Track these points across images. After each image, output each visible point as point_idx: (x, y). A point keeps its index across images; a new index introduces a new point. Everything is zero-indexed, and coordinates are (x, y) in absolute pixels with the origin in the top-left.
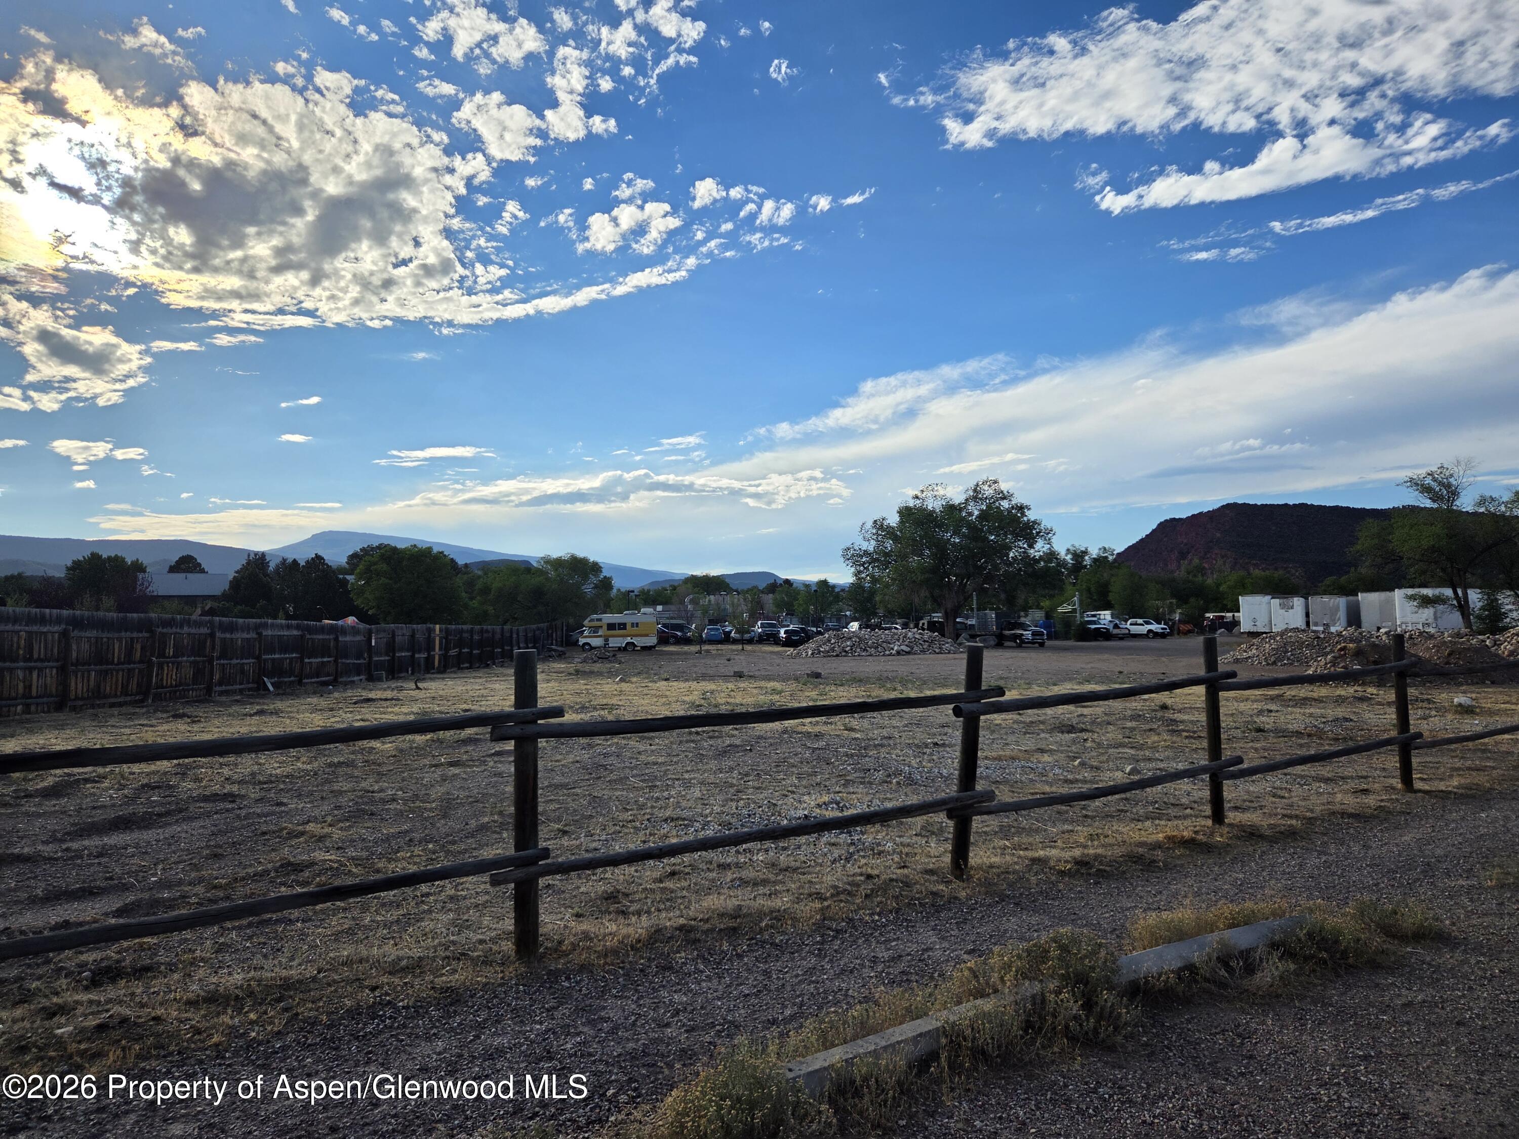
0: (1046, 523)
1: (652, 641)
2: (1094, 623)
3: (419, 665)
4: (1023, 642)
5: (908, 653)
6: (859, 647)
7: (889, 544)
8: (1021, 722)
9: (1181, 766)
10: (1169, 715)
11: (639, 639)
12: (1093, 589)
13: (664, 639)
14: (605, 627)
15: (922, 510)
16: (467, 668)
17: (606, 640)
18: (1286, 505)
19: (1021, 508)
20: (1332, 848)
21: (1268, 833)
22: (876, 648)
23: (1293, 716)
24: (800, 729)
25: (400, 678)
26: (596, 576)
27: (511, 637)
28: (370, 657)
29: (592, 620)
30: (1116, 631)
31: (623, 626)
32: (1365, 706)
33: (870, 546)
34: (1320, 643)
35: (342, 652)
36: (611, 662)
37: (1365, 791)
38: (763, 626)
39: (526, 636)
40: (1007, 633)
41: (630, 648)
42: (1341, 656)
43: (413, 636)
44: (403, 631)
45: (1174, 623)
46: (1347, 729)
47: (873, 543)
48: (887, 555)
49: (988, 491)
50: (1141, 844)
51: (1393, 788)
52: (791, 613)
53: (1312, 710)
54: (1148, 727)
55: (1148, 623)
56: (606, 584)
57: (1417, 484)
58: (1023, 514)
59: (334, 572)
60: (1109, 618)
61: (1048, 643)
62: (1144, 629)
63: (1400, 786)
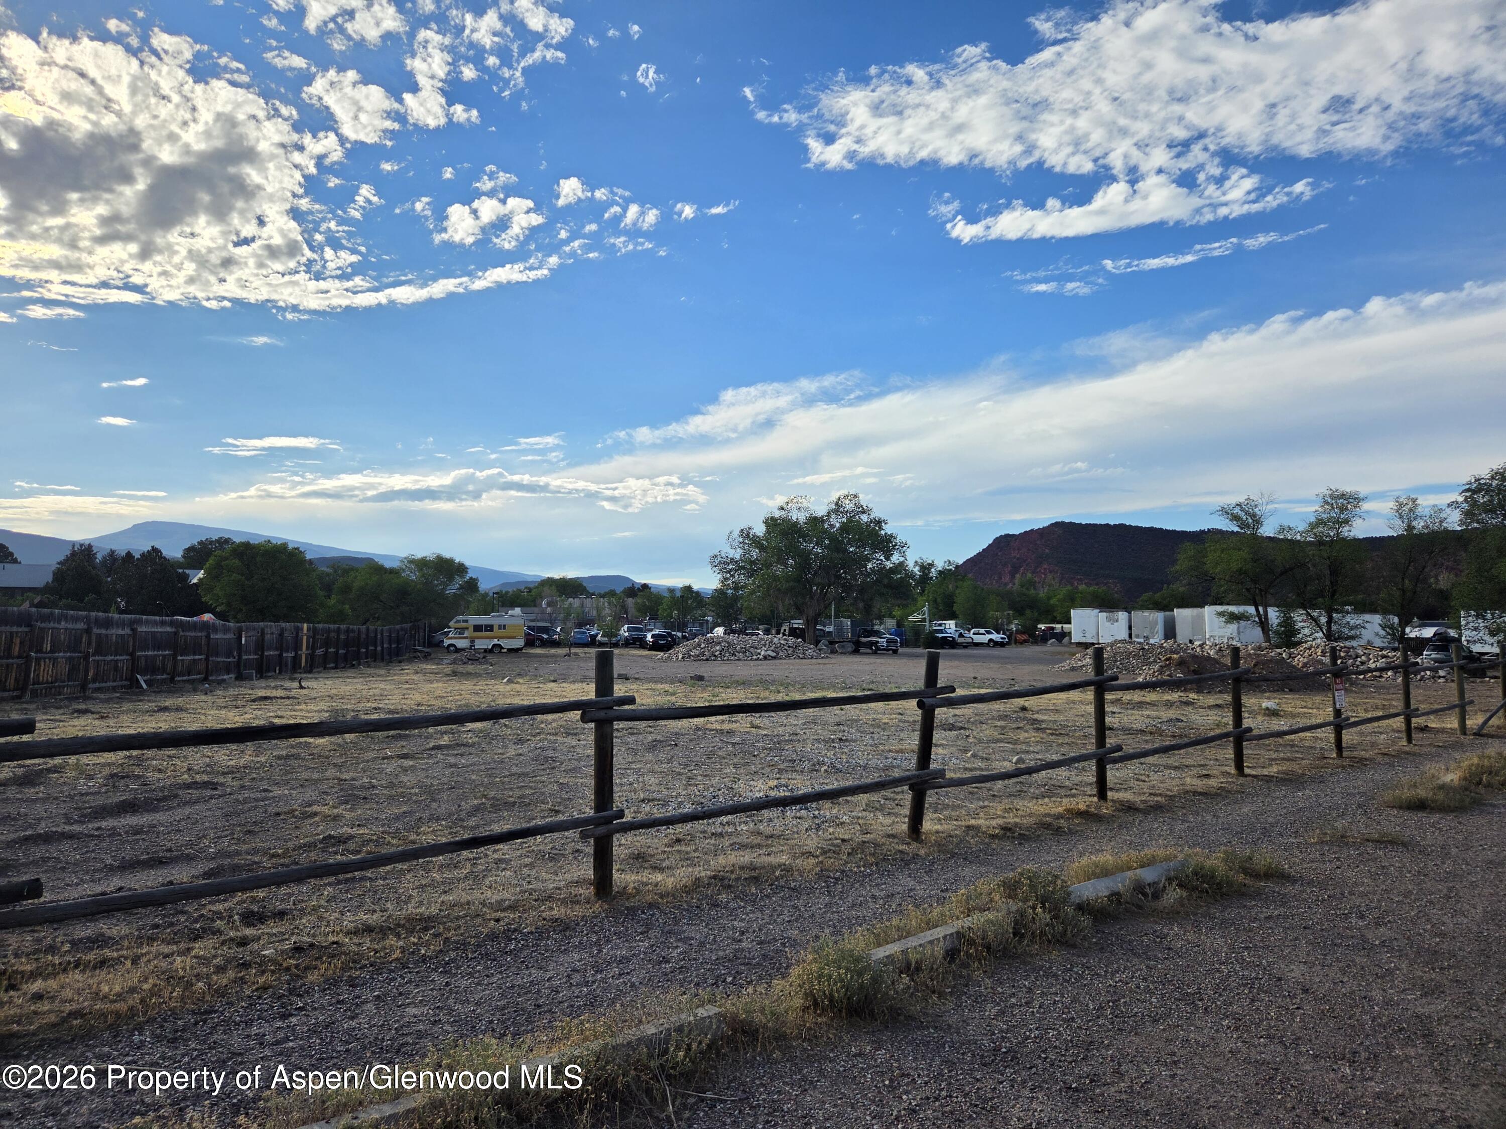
0: (901, 538)
1: (519, 643)
2: (941, 631)
3: (286, 665)
4: (878, 649)
5: (774, 658)
6: (728, 652)
7: (755, 553)
8: (905, 721)
9: (1055, 758)
10: (1029, 715)
11: (506, 641)
12: (939, 600)
13: (530, 642)
14: (471, 629)
15: (786, 521)
16: (333, 668)
17: (472, 642)
18: (1107, 525)
19: (879, 522)
20: (1191, 818)
21: (1142, 806)
22: (744, 653)
23: (1133, 718)
24: (709, 726)
25: (270, 677)
26: (462, 577)
27: (376, 636)
28: (240, 656)
29: (458, 622)
30: (960, 640)
31: (490, 628)
32: (1190, 708)
33: (737, 554)
34: (1145, 654)
35: (212, 649)
36: (481, 663)
37: (1207, 776)
38: (629, 630)
39: (390, 636)
40: (863, 640)
41: (496, 650)
42: (1166, 666)
43: (281, 635)
44: (271, 628)
45: (1011, 634)
46: (1180, 728)
47: (740, 551)
48: (752, 563)
49: (848, 505)
50: (1048, 815)
51: (1229, 774)
52: (654, 617)
53: (1148, 713)
54: (1014, 726)
55: (988, 633)
56: (472, 585)
57: (1227, 513)
58: (881, 528)
59: (172, 566)
60: (953, 627)
61: (901, 650)
62: (985, 639)
63: (1233, 771)
